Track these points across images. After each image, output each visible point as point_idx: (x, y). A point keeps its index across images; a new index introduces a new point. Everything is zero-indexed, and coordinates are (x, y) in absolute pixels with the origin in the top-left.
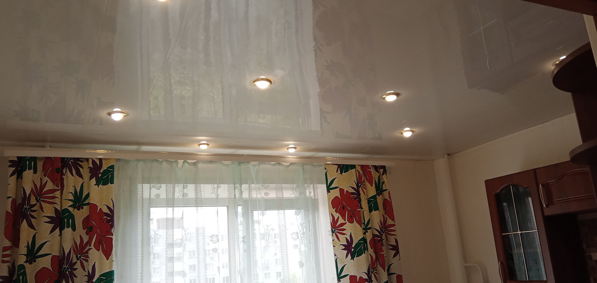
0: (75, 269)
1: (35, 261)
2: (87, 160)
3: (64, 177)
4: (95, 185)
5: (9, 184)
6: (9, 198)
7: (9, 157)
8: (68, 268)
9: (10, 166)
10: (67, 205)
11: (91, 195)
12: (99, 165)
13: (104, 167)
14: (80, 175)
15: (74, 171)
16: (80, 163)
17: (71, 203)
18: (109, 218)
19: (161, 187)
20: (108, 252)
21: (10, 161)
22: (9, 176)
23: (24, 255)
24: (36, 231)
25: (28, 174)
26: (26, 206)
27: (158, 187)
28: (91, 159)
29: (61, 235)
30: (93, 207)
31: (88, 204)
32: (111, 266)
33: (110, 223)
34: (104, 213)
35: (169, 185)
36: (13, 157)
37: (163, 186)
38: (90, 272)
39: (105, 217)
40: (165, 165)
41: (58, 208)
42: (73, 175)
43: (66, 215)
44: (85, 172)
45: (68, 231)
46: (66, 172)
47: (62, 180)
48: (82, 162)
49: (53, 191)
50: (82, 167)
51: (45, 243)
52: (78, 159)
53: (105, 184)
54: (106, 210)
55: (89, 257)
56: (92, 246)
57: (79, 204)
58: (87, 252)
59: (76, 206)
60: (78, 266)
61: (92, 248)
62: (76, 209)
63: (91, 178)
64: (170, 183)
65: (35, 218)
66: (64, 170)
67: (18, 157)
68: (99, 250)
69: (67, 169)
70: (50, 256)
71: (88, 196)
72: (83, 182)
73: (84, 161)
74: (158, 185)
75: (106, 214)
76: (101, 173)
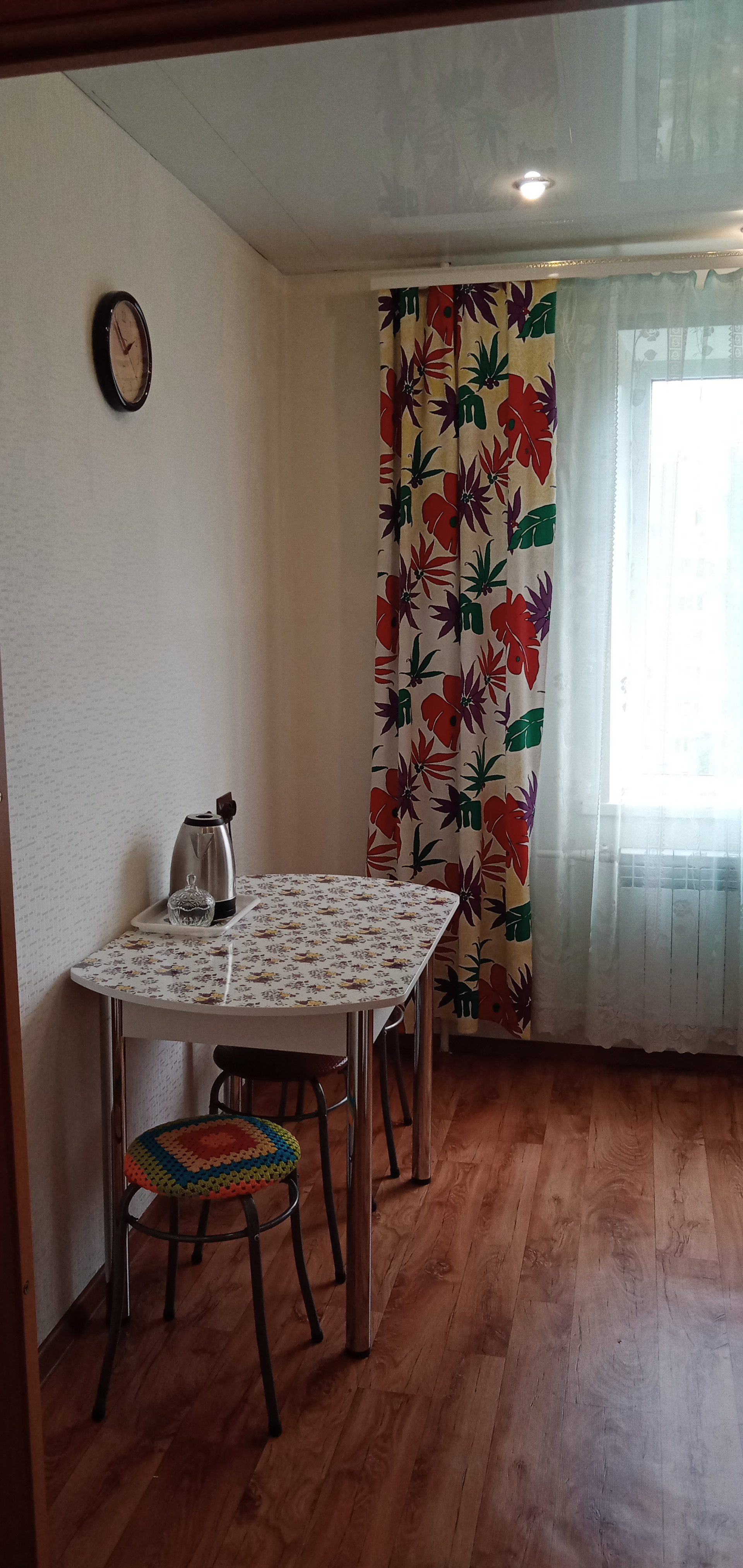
0: (488, 500)
1: (421, 483)
2: (503, 285)
3: (459, 323)
4: (517, 337)
5: (381, 343)
6: (383, 367)
7: (378, 292)
8: (470, 496)
9: (381, 309)
10: (467, 378)
11: (510, 360)
12: (524, 294)
13: (536, 300)
14: (491, 319)
15: (477, 311)
16: (490, 294)
17: (474, 375)
18: (544, 404)
19: (658, 334)
20: (543, 471)
21: (381, 299)
22: (380, 328)
23: (408, 469)
24: (421, 429)
25: (408, 321)
26: (407, 383)
27: (650, 335)
28: (511, 285)
29: (457, 436)
30: (515, 381)
31: (507, 376)
32: (550, 495)
33: (547, 414)
34: (537, 392)
35: (674, 329)
36: (384, 291)
37: (663, 332)
38: (512, 506)
39: (539, 401)
40: (667, 284)
41: (452, 385)
42: (475, 320)
43: (466, 397)
44: (500, 312)
45: (469, 428)
46: (463, 314)
47: (457, 330)
48: (494, 291)
49: (442, 353)
50: (494, 303)
51: (435, 449)
52: (486, 286)
53: (537, 334)
54: (539, 388)
55: (509, 478)
56: (514, 457)
57: (490, 377)
58: (506, 469)
59: (486, 380)
60: (492, 493)
61: (513, 461)
62: (485, 387)
63: (510, 324)
64: (675, 326)
65: (419, 405)
66: (460, 310)
67: (392, 291)
68: (526, 466)
69: (465, 308)
70: (442, 474)
71: (505, 360)
72: (497, 333)
73: (497, 288)
74: (651, 331)
75: (540, 396)
76: (530, 313)
